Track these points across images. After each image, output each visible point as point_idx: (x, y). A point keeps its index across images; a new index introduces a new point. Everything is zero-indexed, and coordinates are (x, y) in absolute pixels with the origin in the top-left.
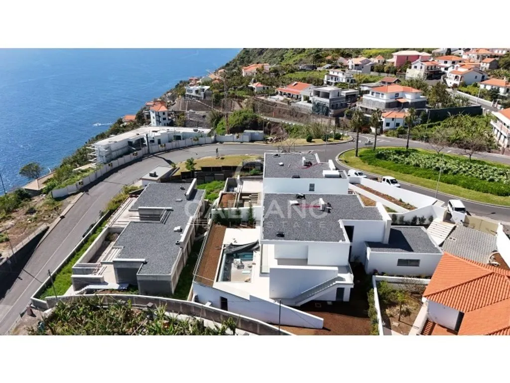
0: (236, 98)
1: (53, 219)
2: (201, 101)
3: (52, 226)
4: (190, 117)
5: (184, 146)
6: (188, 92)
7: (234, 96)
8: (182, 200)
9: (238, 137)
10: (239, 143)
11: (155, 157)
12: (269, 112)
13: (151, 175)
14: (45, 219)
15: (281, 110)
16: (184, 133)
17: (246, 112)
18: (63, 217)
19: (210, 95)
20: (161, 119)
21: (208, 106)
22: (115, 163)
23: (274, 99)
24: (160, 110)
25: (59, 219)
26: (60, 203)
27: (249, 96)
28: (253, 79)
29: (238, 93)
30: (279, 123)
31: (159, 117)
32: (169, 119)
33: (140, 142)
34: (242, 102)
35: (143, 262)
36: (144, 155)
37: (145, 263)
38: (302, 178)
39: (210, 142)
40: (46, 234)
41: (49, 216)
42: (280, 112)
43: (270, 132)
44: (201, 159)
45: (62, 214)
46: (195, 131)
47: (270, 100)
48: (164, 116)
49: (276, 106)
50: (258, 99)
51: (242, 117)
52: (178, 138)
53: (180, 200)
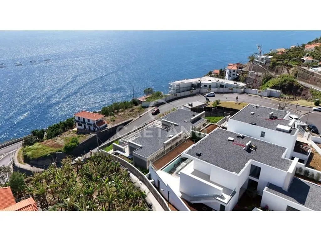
0: (287, 66)
1: (137, 116)
2: (262, 66)
3: (134, 119)
4: (251, 75)
5: (222, 92)
6: (256, 59)
7: (286, 65)
8: (187, 122)
9: (260, 92)
10: (259, 96)
11: (202, 96)
12: (307, 79)
13: (189, 105)
14: (134, 116)
15: (316, 79)
16: (227, 84)
17: (287, 77)
18: (141, 117)
19: (269, 62)
20: (231, 75)
21: (266, 69)
22: (179, 95)
23: (314, 70)
24: (232, 69)
25: (139, 117)
26: (144, 109)
27: (296, 66)
28: (307, 54)
29: (290, 63)
30: (309, 88)
31: (231, 73)
32: (237, 75)
33: (199, 85)
34: (290, 69)
35: (140, 147)
36: (196, 93)
37: (141, 148)
38: (257, 125)
39: (240, 92)
40: (131, 122)
41: (136, 115)
42: (315, 80)
43: (301, 94)
44: (227, 101)
45: (141, 115)
46: (235, 83)
47: (310, 71)
48: (234, 73)
49: (313, 75)
50: (302, 68)
51: (283, 80)
52: (222, 86)
53: (187, 121)
